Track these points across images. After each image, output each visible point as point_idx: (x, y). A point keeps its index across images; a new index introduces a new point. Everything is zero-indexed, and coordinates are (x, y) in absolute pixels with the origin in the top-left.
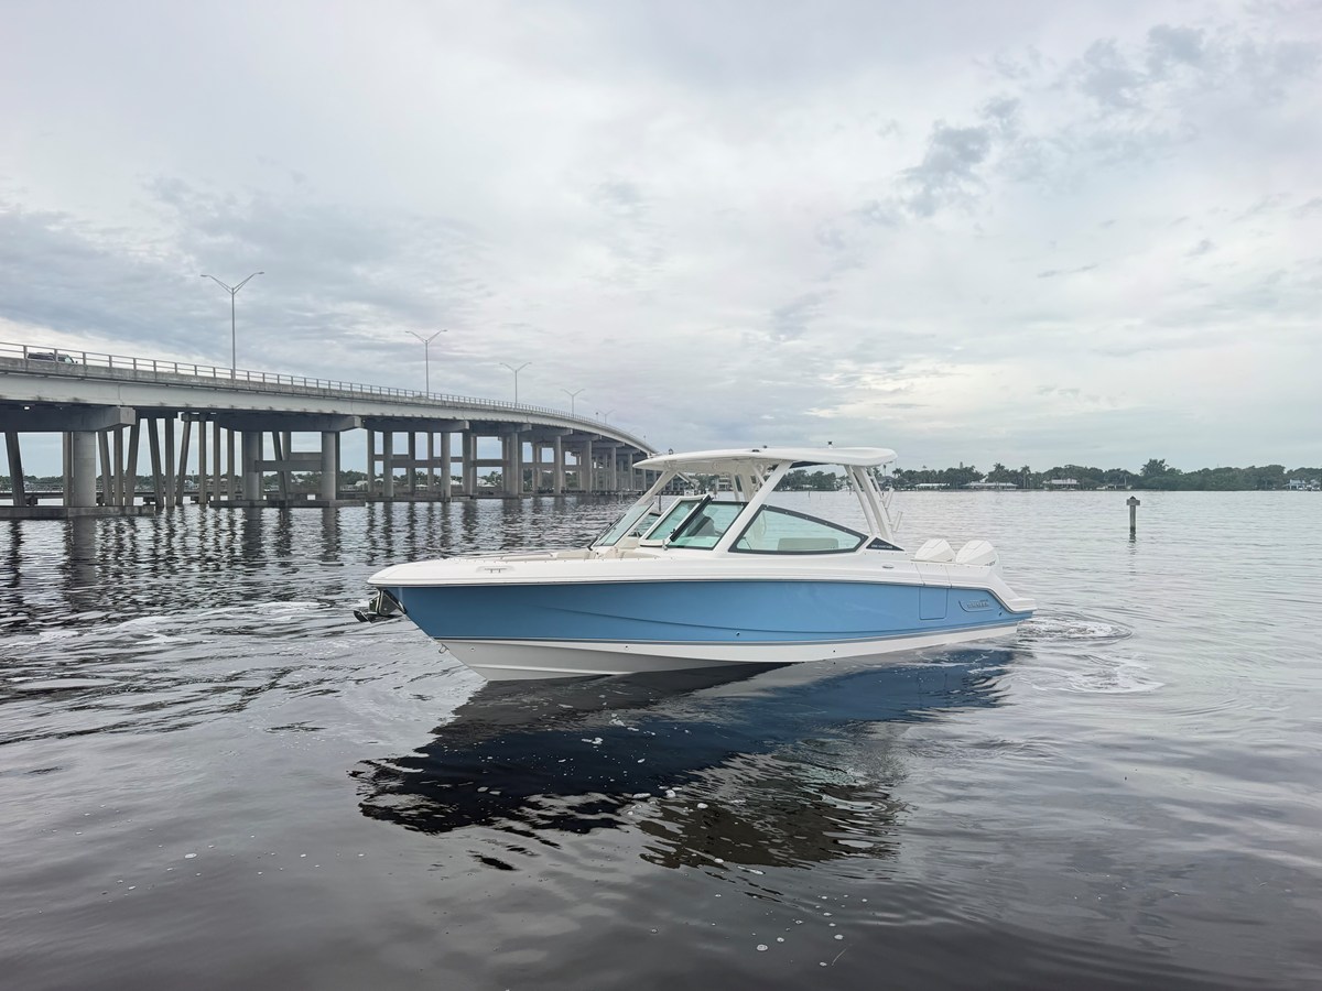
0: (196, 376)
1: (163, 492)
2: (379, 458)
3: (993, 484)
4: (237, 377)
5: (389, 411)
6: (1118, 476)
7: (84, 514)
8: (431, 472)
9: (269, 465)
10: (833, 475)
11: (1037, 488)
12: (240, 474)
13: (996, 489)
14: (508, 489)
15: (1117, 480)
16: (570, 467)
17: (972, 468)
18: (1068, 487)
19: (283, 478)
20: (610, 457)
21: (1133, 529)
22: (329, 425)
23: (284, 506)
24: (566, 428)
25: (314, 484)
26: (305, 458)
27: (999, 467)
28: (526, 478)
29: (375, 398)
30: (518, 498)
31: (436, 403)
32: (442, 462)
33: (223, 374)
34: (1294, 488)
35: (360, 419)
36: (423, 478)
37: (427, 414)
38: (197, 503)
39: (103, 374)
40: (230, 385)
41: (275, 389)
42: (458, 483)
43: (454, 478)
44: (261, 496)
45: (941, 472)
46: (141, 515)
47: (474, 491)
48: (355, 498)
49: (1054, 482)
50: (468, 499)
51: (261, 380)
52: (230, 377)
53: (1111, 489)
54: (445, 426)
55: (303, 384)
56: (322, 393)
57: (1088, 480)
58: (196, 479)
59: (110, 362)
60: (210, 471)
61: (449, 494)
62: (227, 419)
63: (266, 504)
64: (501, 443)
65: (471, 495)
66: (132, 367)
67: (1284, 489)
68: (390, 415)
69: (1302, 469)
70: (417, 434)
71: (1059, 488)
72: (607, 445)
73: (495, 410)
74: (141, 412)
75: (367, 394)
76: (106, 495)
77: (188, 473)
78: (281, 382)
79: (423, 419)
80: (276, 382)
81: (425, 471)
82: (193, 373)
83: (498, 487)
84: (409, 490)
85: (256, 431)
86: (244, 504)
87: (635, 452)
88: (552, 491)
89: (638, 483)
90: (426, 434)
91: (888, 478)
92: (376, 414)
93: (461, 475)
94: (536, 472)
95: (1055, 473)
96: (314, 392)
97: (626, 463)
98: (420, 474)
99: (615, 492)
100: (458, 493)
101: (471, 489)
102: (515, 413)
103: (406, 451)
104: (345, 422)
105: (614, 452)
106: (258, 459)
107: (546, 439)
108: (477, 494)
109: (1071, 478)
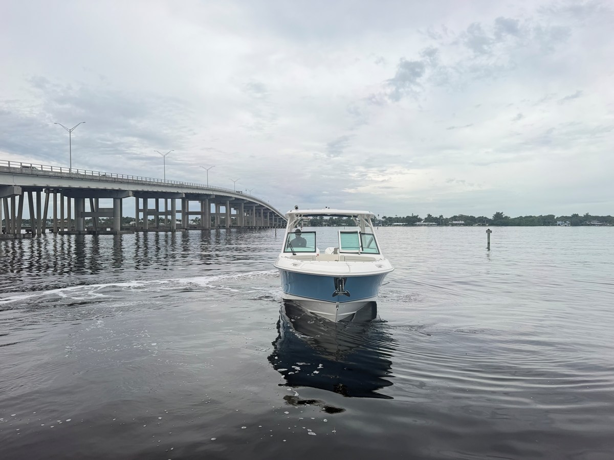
0: (52, 172)
1: (35, 227)
2: (141, 211)
3: (427, 223)
4: (72, 172)
5: (146, 189)
8: (166, 217)
9: (88, 214)
11: (446, 225)
12: (74, 218)
13: (428, 225)
14: (203, 226)
15: (482, 221)
16: (234, 215)
17: (417, 216)
18: (460, 225)
19: (95, 220)
20: (252, 210)
21: (489, 243)
22: (117, 195)
23: (95, 234)
24: (231, 197)
25: (110, 223)
26: (105, 211)
27: (429, 215)
28: (212, 220)
29: (139, 182)
30: (209, 230)
31: (169, 185)
32: (172, 213)
33: (66, 170)
34: (559, 225)
35: (132, 192)
36: (163, 220)
37: (164, 190)
38: (52, 232)
39: (5, 170)
40: (69, 176)
41: (91, 178)
42: (179, 223)
43: (177, 220)
44: (84, 229)
45: (403, 218)
46: (24, 238)
48: (129, 230)
49: (454, 222)
50: (184, 230)
51: (84, 174)
52: (68, 172)
53: (479, 225)
54: (173, 196)
55: (105, 176)
56: (114, 180)
57: (469, 221)
58: (52, 221)
59: (9, 164)
60: (59, 217)
61: (175, 228)
62: (68, 192)
63: (86, 233)
64: (200, 204)
65: (186, 228)
66: (20, 167)
67: (556, 225)
68: (147, 190)
69: (563, 216)
70: (159, 199)
71: (456, 225)
72: (251, 205)
73: (197, 188)
74: (24, 189)
75: (135, 180)
76: (7, 229)
77: (48, 218)
78: (94, 175)
79: (163, 192)
80: (91, 174)
81: (163, 217)
82: (51, 170)
83: (199, 224)
84: (156, 226)
85: (82, 198)
86: (75, 233)
87: (264, 208)
88: (225, 227)
89: (266, 222)
90: (164, 199)
91: (380, 221)
92: (140, 190)
93: (181, 219)
94: (217, 218)
95: (455, 218)
96: (110, 179)
97: (260, 213)
98: (161, 218)
99: (255, 227)
100: (179, 227)
101: (186, 225)
102: (207, 190)
103: (154, 208)
104: (125, 194)
105: (254, 208)
106: (82, 211)
107: (222, 202)
108: (189, 228)
109: (462, 221)
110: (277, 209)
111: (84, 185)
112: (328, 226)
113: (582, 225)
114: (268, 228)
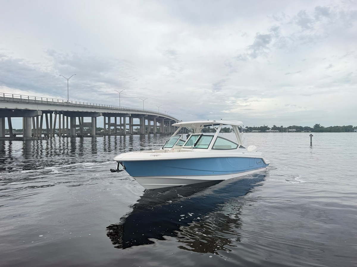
0: (58, 102)
1: (49, 133)
2: (107, 124)
3: (273, 131)
4: (69, 102)
5: (109, 111)
7: (28, 139)
8: (121, 128)
9: (78, 126)
10: (229, 128)
11: (285, 132)
12: (70, 128)
13: (273, 132)
14: (141, 132)
15: (307, 129)
16: (158, 126)
17: (267, 126)
18: (293, 132)
19: (81, 129)
20: (169, 123)
21: (311, 143)
22: (94, 115)
23: (82, 137)
24: (157, 116)
25: (90, 131)
26: (87, 124)
27: (274, 126)
28: (146, 129)
29: (106, 108)
30: (144, 135)
31: (122, 109)
32: (124, 125)
34: (355, 132)
35: (102, 114)
36: (119, 129)
37: (120, 112)
38: (58, 136)
39: (33, 102)
40: (67, 104)
41: (79, 106)
42: (128, 131)
43: (127, 129)
44: (75, 134)
45: (259, 127)
46: (43, 139)
47: (132, 133)
48: (100, 135)
49: (290, 130)
50: (131, 135)
51: (75, 103)
52: (67, 102)
53: (305, 132)
54: (124, 115)
55: (86, 104)
56: (92, 107)
57: (299, 129)
58: (58, 130)
59: (35, 98)
60: (62, 127)
61: (126, 133)
62: (66, 114)
63: (77, 136)
64: (139, 120)
65: (131, 134)
66: (41, 100)
67: (353, 132)
68: (110, 112)
71: (291, 132)
72: (168, 120)
73: (138, 111)
74: (44, 112)
75: (104, 107)
76: (34, 134)
77: (56, 128)
78: (81, 104)
79: (118, 113)
80: (79, 104)
81: (119, 127)
82: (57, 101)
83: (139, 132)
84: (115, 133)
85: (74, 117)
86: (70, 136)
88: (153, 133)
90: (119, 117)
91: (244, 129)
92: (106, 112)
93: (129, 128)
94: (149, 128)
95: (290, 128)
96: (90, 106)
99: (170, 133)
100: (128, 133)
102: (143, 112)
103: (114, 122)
104: (98, 114)
106: (74, 124)
107: (152, 119)
108: (133, 134)
109: (294, 129)
111: (76, 110)
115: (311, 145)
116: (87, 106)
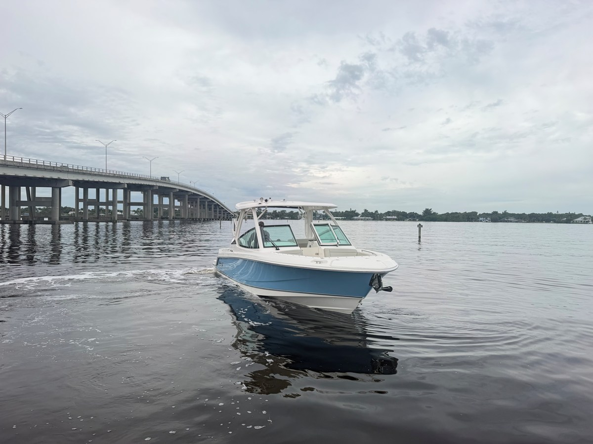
2: (81, 200)
3: (364, 218)
4: (7, 159)
5: (86, 178)
6: (413, 215)
8: (107, 208)
9: (24, 203)
10: (298, 212)
11: (381, 220)
12: (8, 207)
13: (364, 220)
14: (146, 217)
15: (413, 217)
16: (177, 207)
17: (355, 211)
18: (394, 219)
19: (31, 210)
20: (196, 202)
21: (420, 237)
22: (56, 184)
23: (31, 224)
24: (175, 189)
25: (48, 213)
26: (43, 200)
27: (366, 211)
28: (155, 212)
29: (80, 171)
30: (151, 221)
31: (111, 175)
32: (113, 203)
33: (1, 158)
34: (481, 221)
35: (72, 182)
36: (103, 211)
37: (106, 180)
40: (4, 163)
41: (28, 166)
42: (120, 213)
43: (118, 211)
44: (19, 218)
45: (342, 212)
47: (129, 217)
48: (69, 220)
49: (388, 217)
50: (126, 221)
51: (21, 161)
52: (3, 159)
53: (410, 220)
54: (114, 186)
55: (43, 164)
56: (52, 168)
57: (401, 217)
61: (116, 218)
62: (2, 180)
63: (22, 222)
64: (143, 194)
65: (127, 219)
67: (477, 221)
68: (87, 180)
69: (484, 213)
70: (100, 189)
71: (389, 220)
73: (140, 179)
75: (76, 169)
78: (31, 162)
79: (104, 182)
80: (28, 162)
81: (104, 207)
83: (141, 215)
84: (96, 216)
85: (17, 186)
86: (10, 222)
87: (208, 200)
88: (168, 218)
89: (210, 214)
90: (105, 189)
91: (321, 215)
92: (80, 179)
93: (122, 209)
94: (160, 209)
95: (388, 213)
96: (49, 168)
97: (204, 205)
98: (102, 209)
99: (199, 219)
100: (121, 218)
101: (127, 216)
102: (150, 181)
103: (95, 198)
104: (64, 183)
105: (199, 200)
106: (18, 200)
107: (165, 193)
108: (130, 219)
109: (394, 216)
110: (222, 201)
111: (21, 173)
112: (272, 218)
113: (501, 222)
114: (213, 220)
115: (420, 241)
116: (43, 167)
